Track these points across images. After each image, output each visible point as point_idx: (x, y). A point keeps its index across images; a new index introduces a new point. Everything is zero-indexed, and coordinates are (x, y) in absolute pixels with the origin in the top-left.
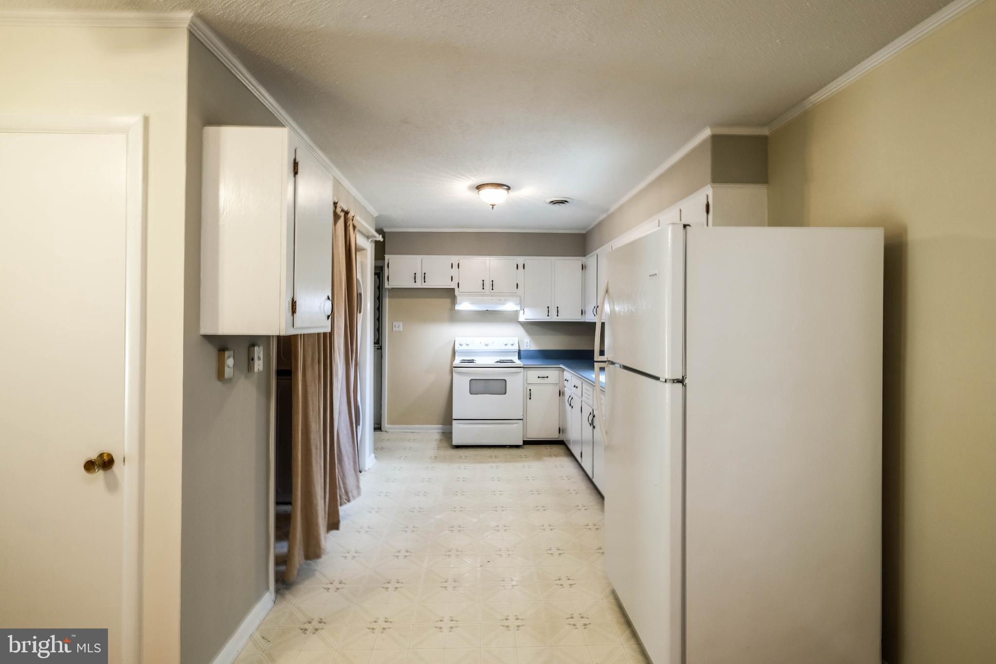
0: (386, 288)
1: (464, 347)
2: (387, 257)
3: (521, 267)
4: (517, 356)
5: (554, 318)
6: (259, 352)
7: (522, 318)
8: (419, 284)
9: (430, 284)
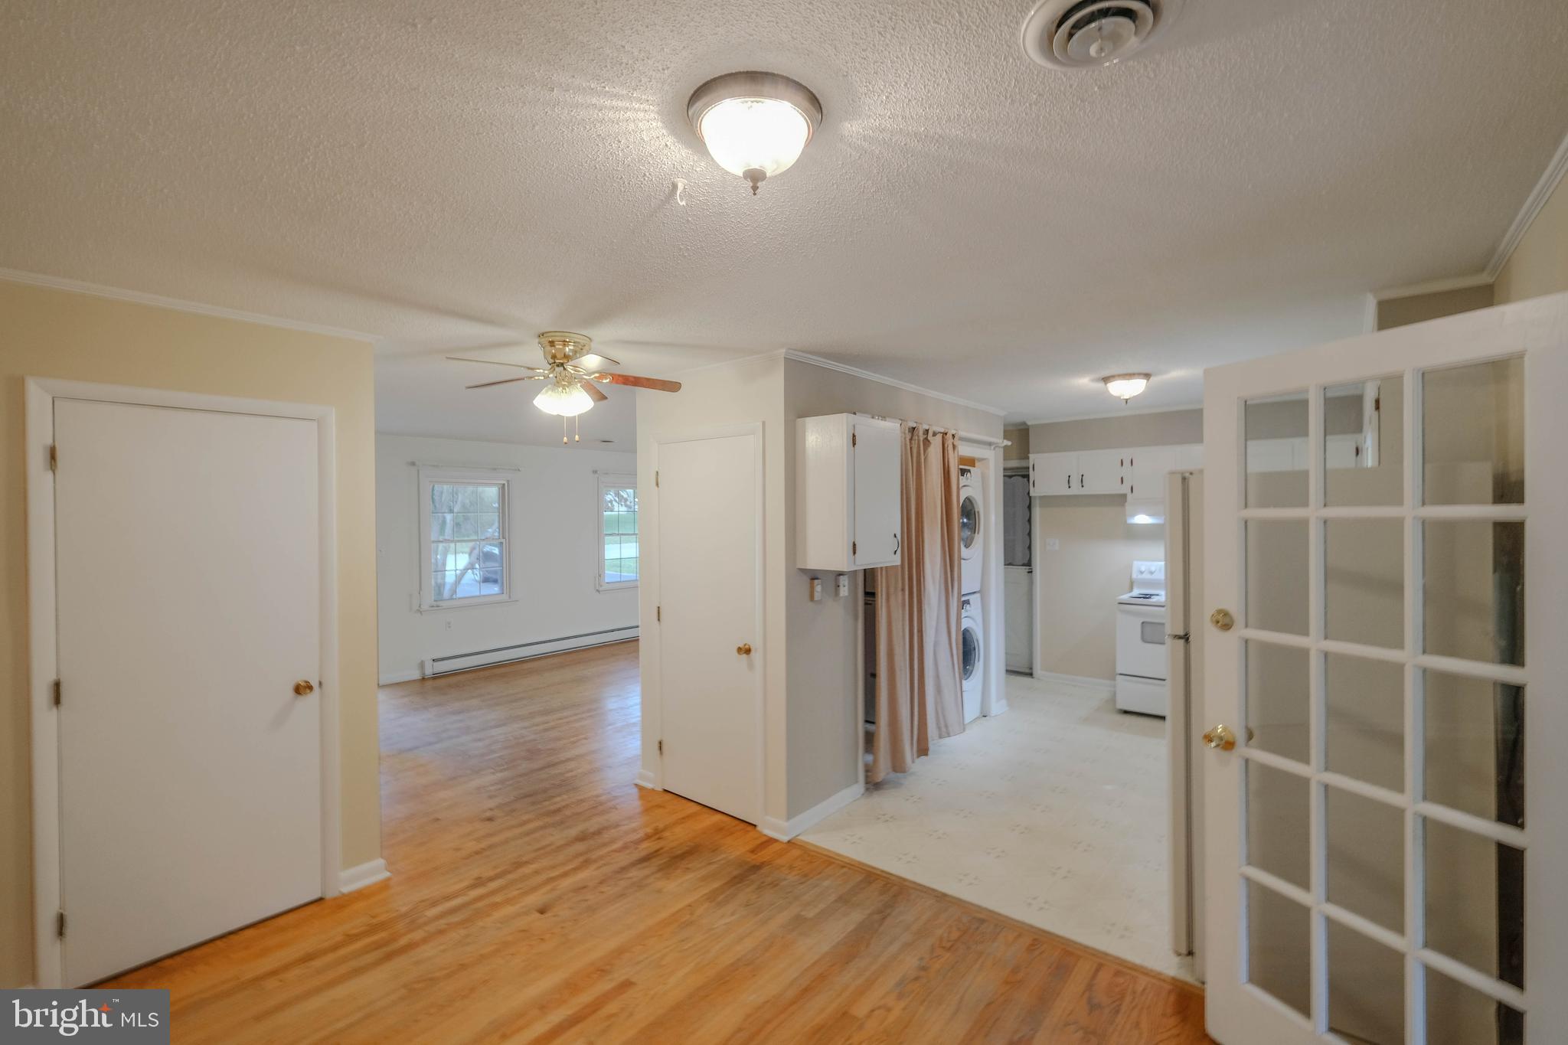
0: (1033, 496)
1: (1146, 576)
2: (1031, 456)
6: (844, 581)
8: (1076, 490)
9: (1087, 490)
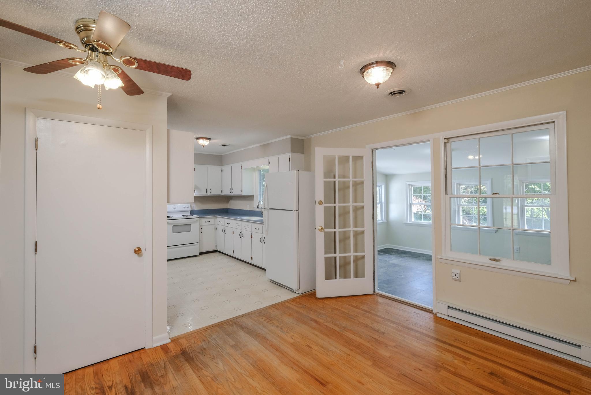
4: (190, 212)
5: (209, 194)
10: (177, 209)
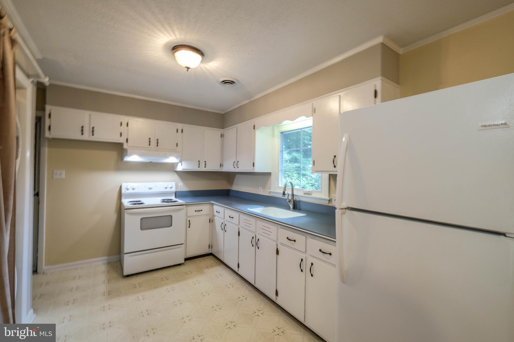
0: (46, 138)
1: (130, 191)
2: (48, 107)
3: (180, 131)
4: (174, 196)
5: (202, 169)
7: (180, 168)
8: (87, 137)
9: (98, 137)
10: (154, 190)
